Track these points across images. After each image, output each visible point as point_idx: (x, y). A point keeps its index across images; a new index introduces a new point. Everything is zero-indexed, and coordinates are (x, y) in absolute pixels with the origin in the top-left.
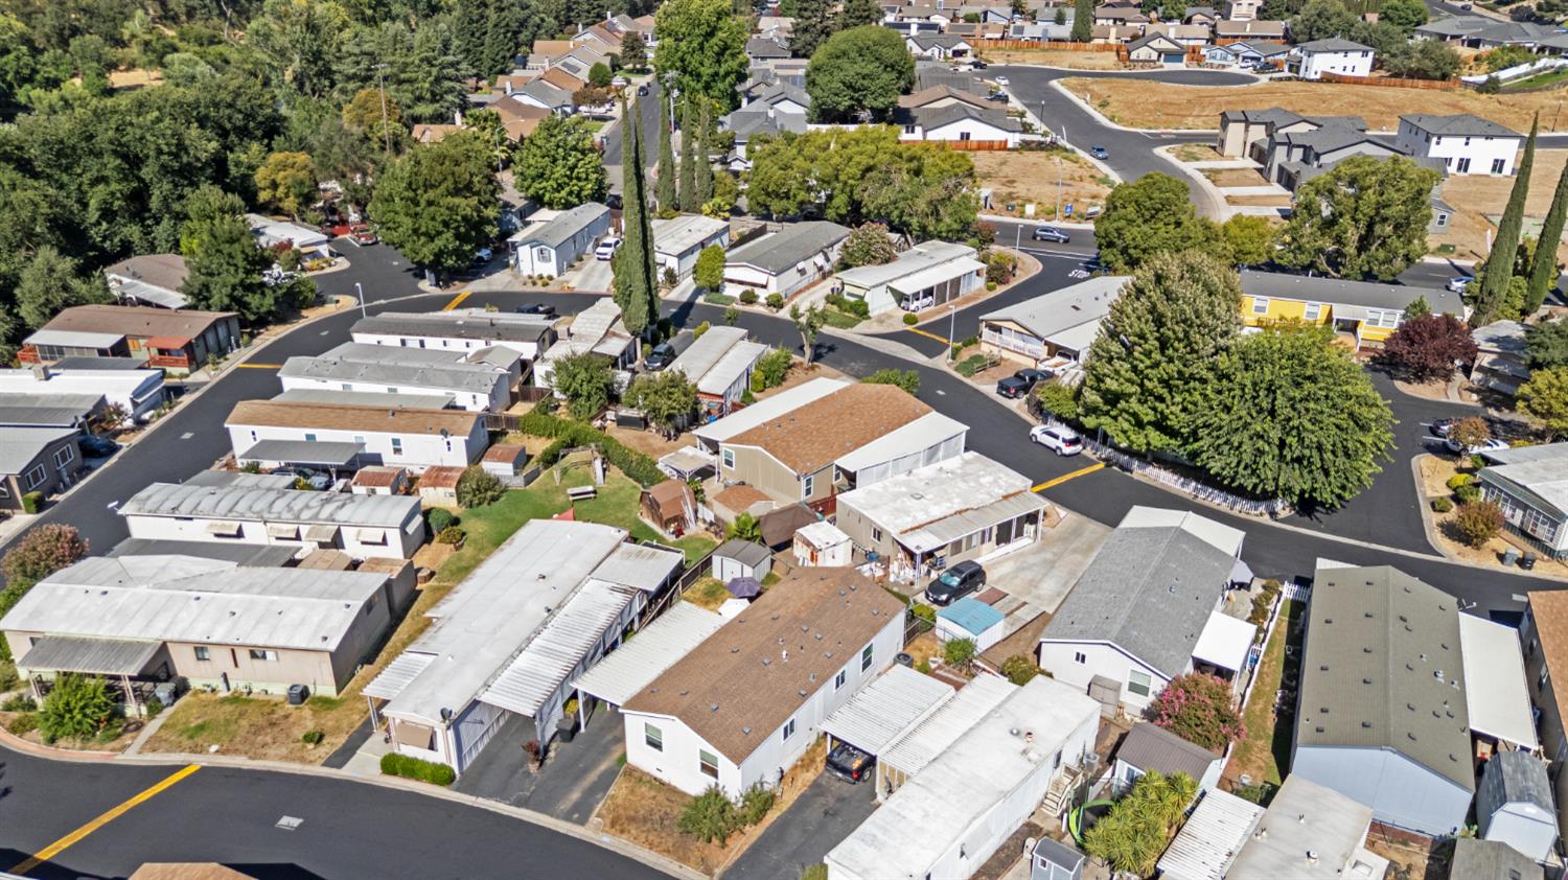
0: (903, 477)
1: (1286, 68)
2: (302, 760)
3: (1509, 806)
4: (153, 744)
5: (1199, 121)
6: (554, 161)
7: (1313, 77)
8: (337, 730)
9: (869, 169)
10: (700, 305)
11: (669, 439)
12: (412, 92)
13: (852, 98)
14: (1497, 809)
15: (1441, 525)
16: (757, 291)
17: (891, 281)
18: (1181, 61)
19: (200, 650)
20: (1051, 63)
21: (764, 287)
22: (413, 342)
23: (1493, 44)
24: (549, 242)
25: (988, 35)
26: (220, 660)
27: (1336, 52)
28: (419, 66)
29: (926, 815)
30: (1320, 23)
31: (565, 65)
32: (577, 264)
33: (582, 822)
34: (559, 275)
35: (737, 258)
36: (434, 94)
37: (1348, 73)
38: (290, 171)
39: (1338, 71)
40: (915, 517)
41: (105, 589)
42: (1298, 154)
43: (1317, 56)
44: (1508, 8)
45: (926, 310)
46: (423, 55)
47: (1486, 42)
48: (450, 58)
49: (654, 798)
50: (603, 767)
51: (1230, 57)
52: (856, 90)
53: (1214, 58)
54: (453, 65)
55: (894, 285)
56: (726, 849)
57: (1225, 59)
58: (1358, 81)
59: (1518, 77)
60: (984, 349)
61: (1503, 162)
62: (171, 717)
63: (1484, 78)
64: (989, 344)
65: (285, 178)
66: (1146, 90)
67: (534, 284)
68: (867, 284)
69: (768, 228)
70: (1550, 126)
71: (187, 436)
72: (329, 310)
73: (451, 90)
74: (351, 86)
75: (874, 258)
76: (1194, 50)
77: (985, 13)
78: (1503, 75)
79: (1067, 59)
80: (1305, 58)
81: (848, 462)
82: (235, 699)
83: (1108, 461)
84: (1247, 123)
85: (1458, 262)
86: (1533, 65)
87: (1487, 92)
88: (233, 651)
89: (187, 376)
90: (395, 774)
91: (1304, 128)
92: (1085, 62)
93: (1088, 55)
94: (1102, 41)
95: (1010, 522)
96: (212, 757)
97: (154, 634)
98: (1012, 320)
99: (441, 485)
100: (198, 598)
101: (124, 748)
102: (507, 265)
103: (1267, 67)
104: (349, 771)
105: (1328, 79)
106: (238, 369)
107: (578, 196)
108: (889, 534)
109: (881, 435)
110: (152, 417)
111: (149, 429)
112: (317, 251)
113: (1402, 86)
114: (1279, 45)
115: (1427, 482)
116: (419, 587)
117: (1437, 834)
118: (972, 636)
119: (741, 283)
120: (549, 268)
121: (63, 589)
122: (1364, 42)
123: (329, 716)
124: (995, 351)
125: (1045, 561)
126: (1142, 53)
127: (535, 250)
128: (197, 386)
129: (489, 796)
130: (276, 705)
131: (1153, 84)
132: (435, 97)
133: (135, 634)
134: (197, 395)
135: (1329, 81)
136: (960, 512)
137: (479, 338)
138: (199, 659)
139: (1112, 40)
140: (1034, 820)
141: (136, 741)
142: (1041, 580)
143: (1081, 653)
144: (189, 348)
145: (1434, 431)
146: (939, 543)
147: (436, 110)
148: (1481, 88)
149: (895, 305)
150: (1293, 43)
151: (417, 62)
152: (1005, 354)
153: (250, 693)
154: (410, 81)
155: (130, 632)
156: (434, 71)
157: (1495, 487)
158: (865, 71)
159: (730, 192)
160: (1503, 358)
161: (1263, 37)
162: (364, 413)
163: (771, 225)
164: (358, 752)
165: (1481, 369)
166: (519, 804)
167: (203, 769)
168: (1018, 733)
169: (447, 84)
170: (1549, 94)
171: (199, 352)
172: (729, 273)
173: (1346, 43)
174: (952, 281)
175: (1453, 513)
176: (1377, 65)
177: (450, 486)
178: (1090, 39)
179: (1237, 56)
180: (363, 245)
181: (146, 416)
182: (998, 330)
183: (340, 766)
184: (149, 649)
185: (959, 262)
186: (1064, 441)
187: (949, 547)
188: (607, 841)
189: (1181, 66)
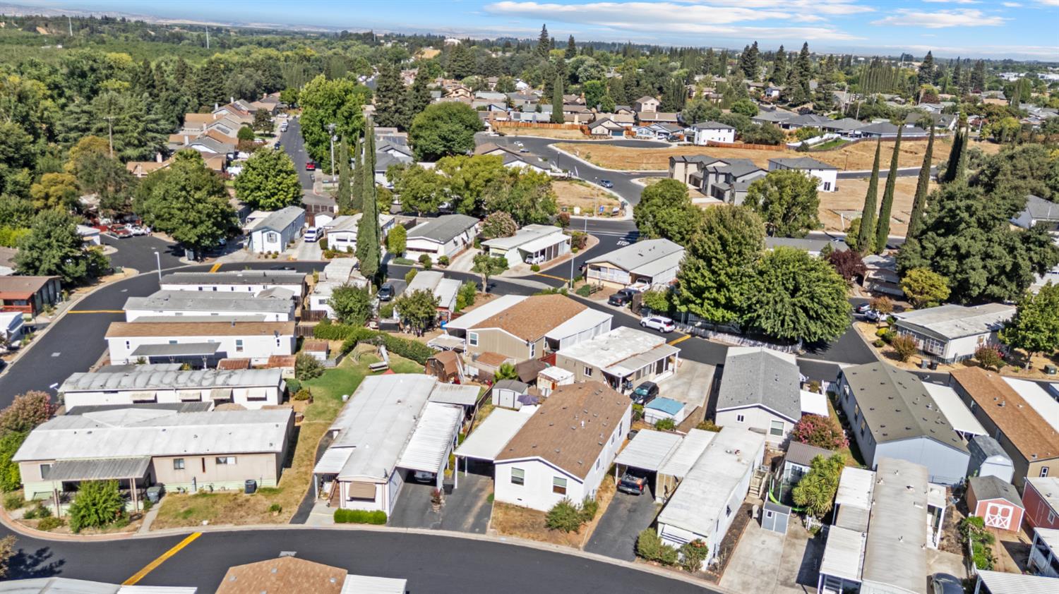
0: (590, 341)
1: (685, 139)
2: (274, 522)
3: (989, 460)
4: (157, 523)
5: (649, 166)
6: (267, 177)
7: (703, 143)
8: (288, 504)
9: (489, 181)
10: (391, 266)
11: (419, 336)
12: (123, 140)
13: (445, 146)
14: (982, 462)
15: (882, 353)
16: (430, 255)
17: (520, 245)
18: (622, 135)
19: (178, 460)
20: (543, 135)
21: (435, 252)
22: (208, 288)
23: (797, 126)
24: (275, 228)
25: (498, 119)
26: (193, 466)
27: (714, 129)
28: (129, 121)
29: (704, 492)
30: (699, 113)
31: (218, 128)
32: (291, 245)
33: (483, 531)
34: (283, 251)
35: (414, 234)
36: (140, 141)
37: (722, 141)
38: (60, 186)
39: (716, 140)
40: (610, 360)
41: (89, 430)
42: (722, 178)
43: (704, 131)
44: (796, 109)
45: (543, 264)
46: (131, 114)
47: (793, 125)
48: (152, 117)
49: (521, 515)
50: (480, 504)
51: (651, 133)
52: (448, 141)
53: (641, 133)
54: (155, 121)
55: (522, 247)
56: (580, 535)
57: (648, 133)
58: (728, 146)
59: (815, 144)
60: (589, 281)
61: (829, 184)
62: (161, 508)
63: (799, 144)
64: (593, 279)
65: (56, 191)
66: (610, 150)
67: (266, 257)
68: (506, 247)
69: (417, 221)
70: (843, 168)
71: (56, 354)
72: (118, 277)
73: (153, 139)
74: (73, 135)
75: (504, 233)
76: (627, 129)
77: (490, 106)
78: (810, 141)
79: (551, 133)
80: (697, 133)
81: (553, 334)
82: (203, 494)
83: (693, 334)
84: (686, 162)
85: (829, 233)
86: (822, 137)
87: (803, 151)
88: (203, 459)
89: (30, 320)
90: (344, 522)
91: (719, 164)
92: (563, 135)
93: (564, 131)
94: (570, 123)
95: (663, 360)
96: (205, 527)
97: (143, 451)
98: (607, 262)
99: (284, 365)
100: (164, 430)
101: (136, 529)
102: (241, 247)
103: (674, 139)
104: (310, 524)
105: (711, 145)
106: (68, 314)
107: (283, 202)
108: (598, 369)
109: (565, 320)
110: (20, 344)
111: (21, 353)
112: (92, 240)
113: (754, 148)
114: (676, 127)
115: (865, 334)
116: (296, 424)
117: (953, 483)
118: (671, 416)
119: (418, 250)
120: (276, 247)
121: (54, 433)
122: (727, 124)
123: (278, 498)
124: (597, 282)
125: (685, 383)
126: (598, 130)
127: (265, 234)
128: (44, 326)
129: (415, 526)
130: (236, 495)
131: (612, 147)
132: (141, 144)
133: (128, 454)
134: (45, 331)
135: (713, 146)
136: (634, 356)
137: (259, 284)
138: (175, 469)
139: (576, 123)
140: (747, 501)
141: (143, 525)
142: (688, 392)
143: (741, 415)
144: (32, 299)
145: (858, 311)
146: (629, 372)
147: (142, 153)
148: (798, 149)
149: (522, 261)
150: (686, 126)
151: (127, 118)
152: (606, 284)
153: (212, 490)
154: (121, 132)
155: (123, 453)
156: (141, 125)
157: (906, 329)
158: (454, 129)
159: (388, 199)
160: (878, 272)
161: (668, 122)
162: (211, 325)
163: (419, 219)
164: (311, 513)
165: (868, 279)
166: (436, 528)
167: (204, 534)
168: (731, 452)
169: (150, 134)
170: (835, 152)
171: (38, 302)
172: (410, 244)
173: (717, 124)
174: (555, 245)
175: (887, 348)
176: (737, 138)
177: (291, 366)
178: (563, 122)
179: (655, 132)
180: (121, 238)
181: (16, 344)
182: (599, 269)
183: (303, 522)
184: (143, 462)
185: (553, 236)
186: (665, 323)
187: (635, 374)
188: (504, 539)
189: (623, 138)
